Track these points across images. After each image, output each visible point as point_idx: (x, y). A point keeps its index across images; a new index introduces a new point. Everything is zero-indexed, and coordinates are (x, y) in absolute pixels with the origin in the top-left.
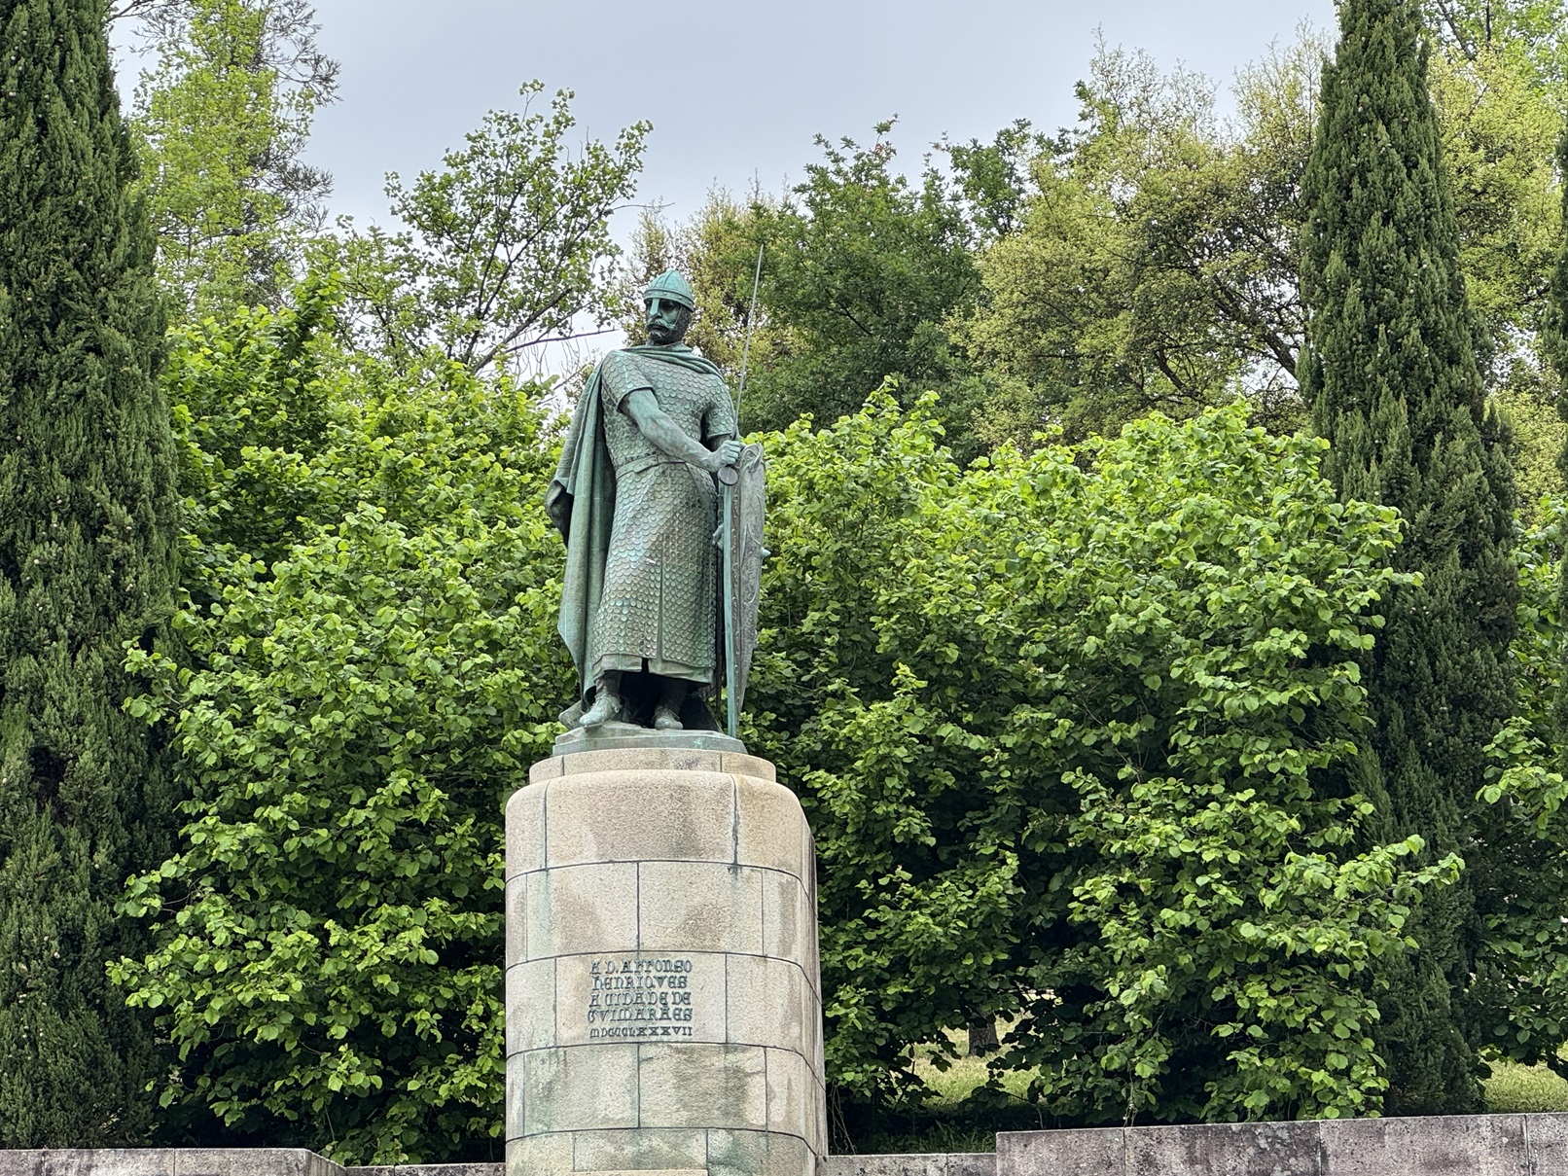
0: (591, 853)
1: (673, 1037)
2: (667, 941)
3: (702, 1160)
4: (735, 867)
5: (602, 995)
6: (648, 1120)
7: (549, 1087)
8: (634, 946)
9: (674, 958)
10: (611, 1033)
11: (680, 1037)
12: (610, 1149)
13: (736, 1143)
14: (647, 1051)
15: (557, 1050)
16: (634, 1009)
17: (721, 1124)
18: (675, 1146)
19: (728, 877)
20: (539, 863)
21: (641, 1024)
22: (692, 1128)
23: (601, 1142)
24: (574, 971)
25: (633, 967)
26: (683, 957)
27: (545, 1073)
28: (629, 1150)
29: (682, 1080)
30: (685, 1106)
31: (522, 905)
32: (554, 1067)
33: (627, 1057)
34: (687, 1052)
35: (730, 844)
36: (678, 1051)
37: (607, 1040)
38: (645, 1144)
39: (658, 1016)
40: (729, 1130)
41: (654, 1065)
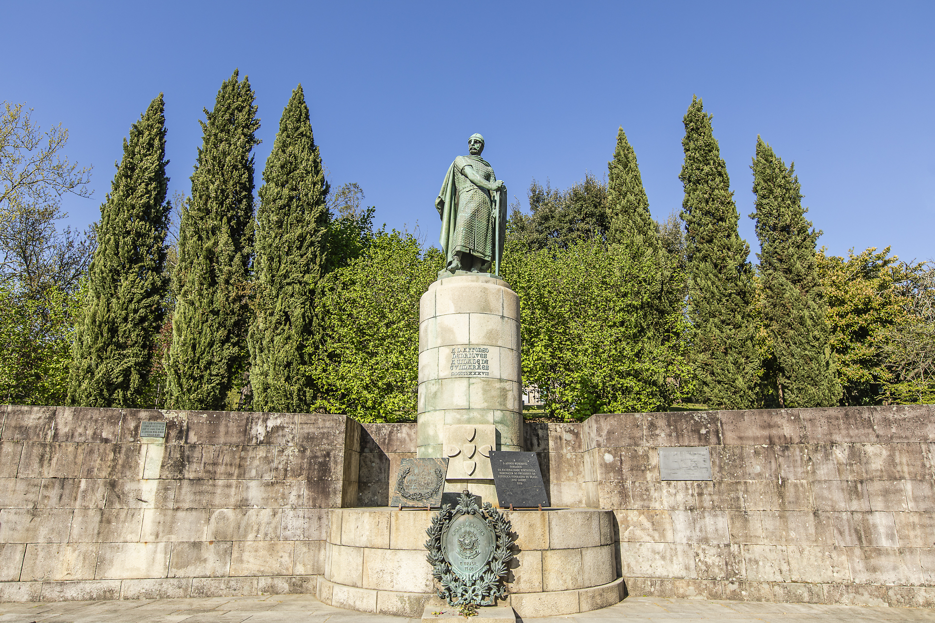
0: (452, 310)
1: (482, 375)
2: (480, 341)
3: (492, 421)
4: (503, 317)
5: (456, 360)
6: (472, 406)
7: (435, 394)
8: (467, 342)
9: (482, 347)
10: (460, 373)
11: (484, 376)
12: (458, 416)
13: (504, 415)
14: (472, 381)
15: (439, 380)
16: (467, 366)
17: (499, 408)
18: (483, 416)
19: (500, 320)
20: (433, 314)
21: (470, 371)
22: (489, 409)
23: (455, 414)
24: (445, 352)
25: (467, 350)
26: (485, 347)
27: (434, 388)
28: (465, 417)
29: (485, 391)
30: (486, 401)
31: (426, 330)
32: (437, 387)
33: (465, 382)
34: (488, 381)
35: (501, 308)
36: (484, 381)
37: (458, 376)
38: (471, 415)
39: (477, 367)
40: (502, 410)
41: (475, 386)
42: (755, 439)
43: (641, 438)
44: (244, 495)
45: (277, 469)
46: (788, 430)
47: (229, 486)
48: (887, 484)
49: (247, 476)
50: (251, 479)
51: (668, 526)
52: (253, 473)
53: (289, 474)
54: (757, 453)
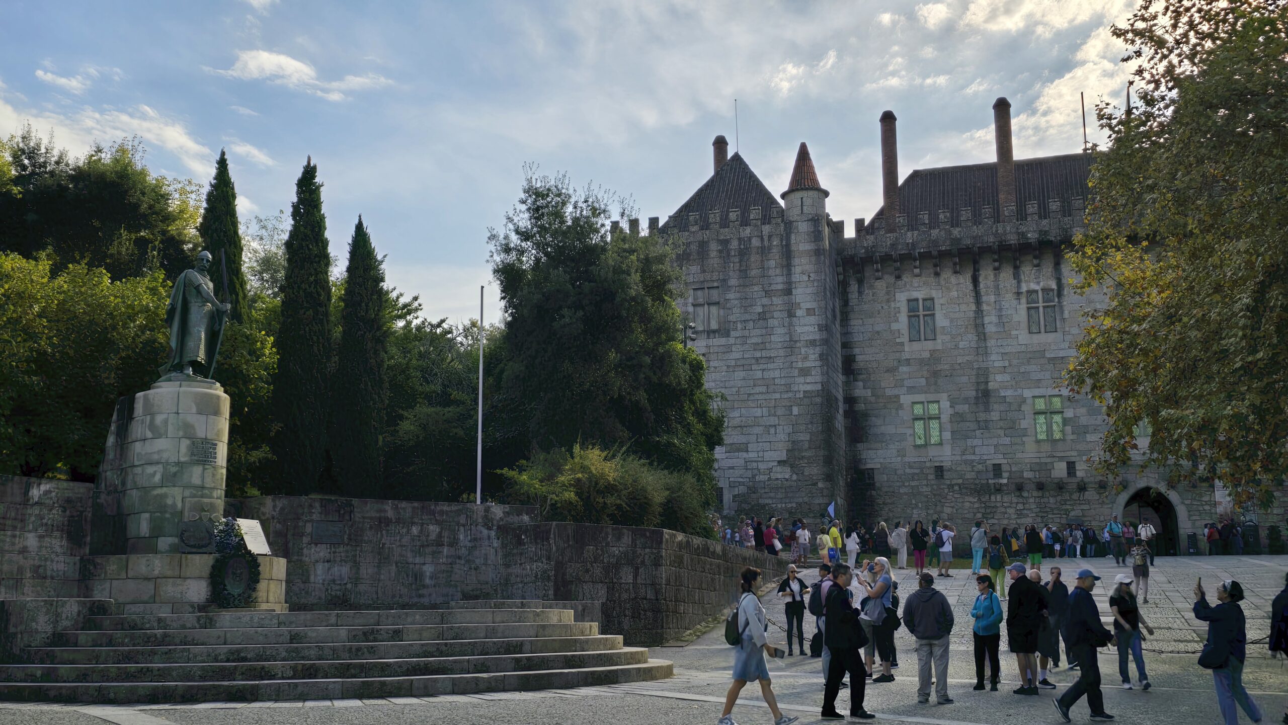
42: (371, 518)
43: (303, 514)
44: (25, 543)
45: (46, 524)
46: (390, 514)
47: (14, 536)
48: (435, 548)
49: (26, 529)
50: (30, 531)
51: (312, 573)
52: (31, 527)
53: (55, 529)
54: (371, 528)
